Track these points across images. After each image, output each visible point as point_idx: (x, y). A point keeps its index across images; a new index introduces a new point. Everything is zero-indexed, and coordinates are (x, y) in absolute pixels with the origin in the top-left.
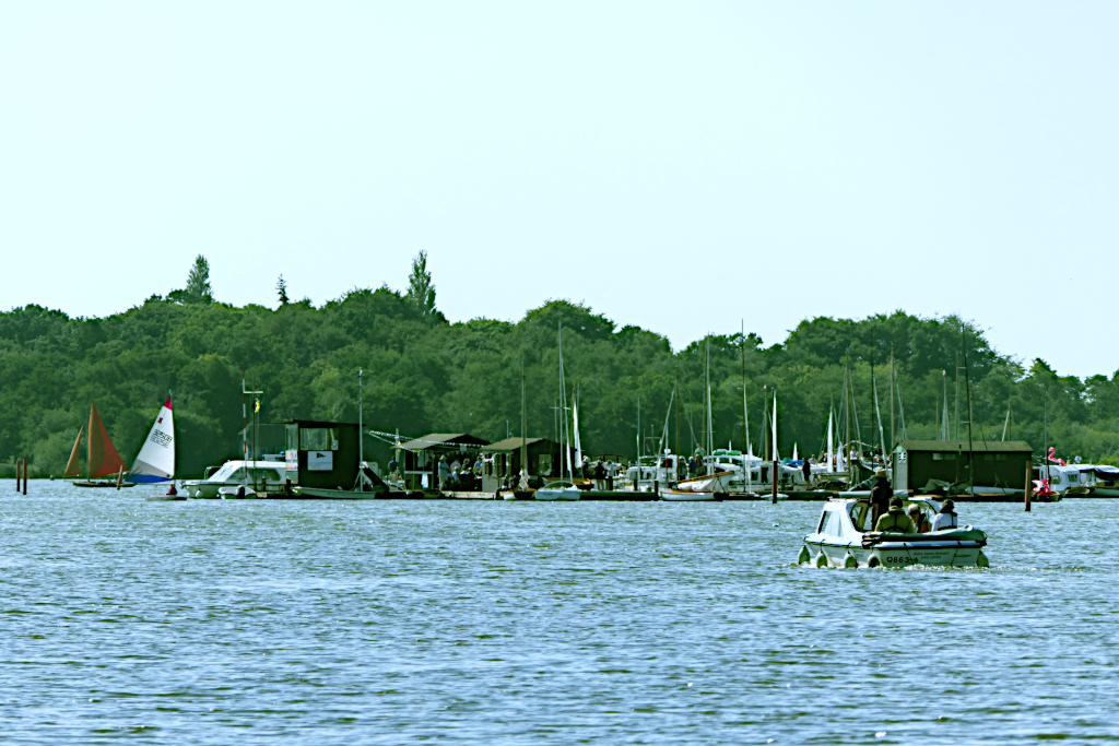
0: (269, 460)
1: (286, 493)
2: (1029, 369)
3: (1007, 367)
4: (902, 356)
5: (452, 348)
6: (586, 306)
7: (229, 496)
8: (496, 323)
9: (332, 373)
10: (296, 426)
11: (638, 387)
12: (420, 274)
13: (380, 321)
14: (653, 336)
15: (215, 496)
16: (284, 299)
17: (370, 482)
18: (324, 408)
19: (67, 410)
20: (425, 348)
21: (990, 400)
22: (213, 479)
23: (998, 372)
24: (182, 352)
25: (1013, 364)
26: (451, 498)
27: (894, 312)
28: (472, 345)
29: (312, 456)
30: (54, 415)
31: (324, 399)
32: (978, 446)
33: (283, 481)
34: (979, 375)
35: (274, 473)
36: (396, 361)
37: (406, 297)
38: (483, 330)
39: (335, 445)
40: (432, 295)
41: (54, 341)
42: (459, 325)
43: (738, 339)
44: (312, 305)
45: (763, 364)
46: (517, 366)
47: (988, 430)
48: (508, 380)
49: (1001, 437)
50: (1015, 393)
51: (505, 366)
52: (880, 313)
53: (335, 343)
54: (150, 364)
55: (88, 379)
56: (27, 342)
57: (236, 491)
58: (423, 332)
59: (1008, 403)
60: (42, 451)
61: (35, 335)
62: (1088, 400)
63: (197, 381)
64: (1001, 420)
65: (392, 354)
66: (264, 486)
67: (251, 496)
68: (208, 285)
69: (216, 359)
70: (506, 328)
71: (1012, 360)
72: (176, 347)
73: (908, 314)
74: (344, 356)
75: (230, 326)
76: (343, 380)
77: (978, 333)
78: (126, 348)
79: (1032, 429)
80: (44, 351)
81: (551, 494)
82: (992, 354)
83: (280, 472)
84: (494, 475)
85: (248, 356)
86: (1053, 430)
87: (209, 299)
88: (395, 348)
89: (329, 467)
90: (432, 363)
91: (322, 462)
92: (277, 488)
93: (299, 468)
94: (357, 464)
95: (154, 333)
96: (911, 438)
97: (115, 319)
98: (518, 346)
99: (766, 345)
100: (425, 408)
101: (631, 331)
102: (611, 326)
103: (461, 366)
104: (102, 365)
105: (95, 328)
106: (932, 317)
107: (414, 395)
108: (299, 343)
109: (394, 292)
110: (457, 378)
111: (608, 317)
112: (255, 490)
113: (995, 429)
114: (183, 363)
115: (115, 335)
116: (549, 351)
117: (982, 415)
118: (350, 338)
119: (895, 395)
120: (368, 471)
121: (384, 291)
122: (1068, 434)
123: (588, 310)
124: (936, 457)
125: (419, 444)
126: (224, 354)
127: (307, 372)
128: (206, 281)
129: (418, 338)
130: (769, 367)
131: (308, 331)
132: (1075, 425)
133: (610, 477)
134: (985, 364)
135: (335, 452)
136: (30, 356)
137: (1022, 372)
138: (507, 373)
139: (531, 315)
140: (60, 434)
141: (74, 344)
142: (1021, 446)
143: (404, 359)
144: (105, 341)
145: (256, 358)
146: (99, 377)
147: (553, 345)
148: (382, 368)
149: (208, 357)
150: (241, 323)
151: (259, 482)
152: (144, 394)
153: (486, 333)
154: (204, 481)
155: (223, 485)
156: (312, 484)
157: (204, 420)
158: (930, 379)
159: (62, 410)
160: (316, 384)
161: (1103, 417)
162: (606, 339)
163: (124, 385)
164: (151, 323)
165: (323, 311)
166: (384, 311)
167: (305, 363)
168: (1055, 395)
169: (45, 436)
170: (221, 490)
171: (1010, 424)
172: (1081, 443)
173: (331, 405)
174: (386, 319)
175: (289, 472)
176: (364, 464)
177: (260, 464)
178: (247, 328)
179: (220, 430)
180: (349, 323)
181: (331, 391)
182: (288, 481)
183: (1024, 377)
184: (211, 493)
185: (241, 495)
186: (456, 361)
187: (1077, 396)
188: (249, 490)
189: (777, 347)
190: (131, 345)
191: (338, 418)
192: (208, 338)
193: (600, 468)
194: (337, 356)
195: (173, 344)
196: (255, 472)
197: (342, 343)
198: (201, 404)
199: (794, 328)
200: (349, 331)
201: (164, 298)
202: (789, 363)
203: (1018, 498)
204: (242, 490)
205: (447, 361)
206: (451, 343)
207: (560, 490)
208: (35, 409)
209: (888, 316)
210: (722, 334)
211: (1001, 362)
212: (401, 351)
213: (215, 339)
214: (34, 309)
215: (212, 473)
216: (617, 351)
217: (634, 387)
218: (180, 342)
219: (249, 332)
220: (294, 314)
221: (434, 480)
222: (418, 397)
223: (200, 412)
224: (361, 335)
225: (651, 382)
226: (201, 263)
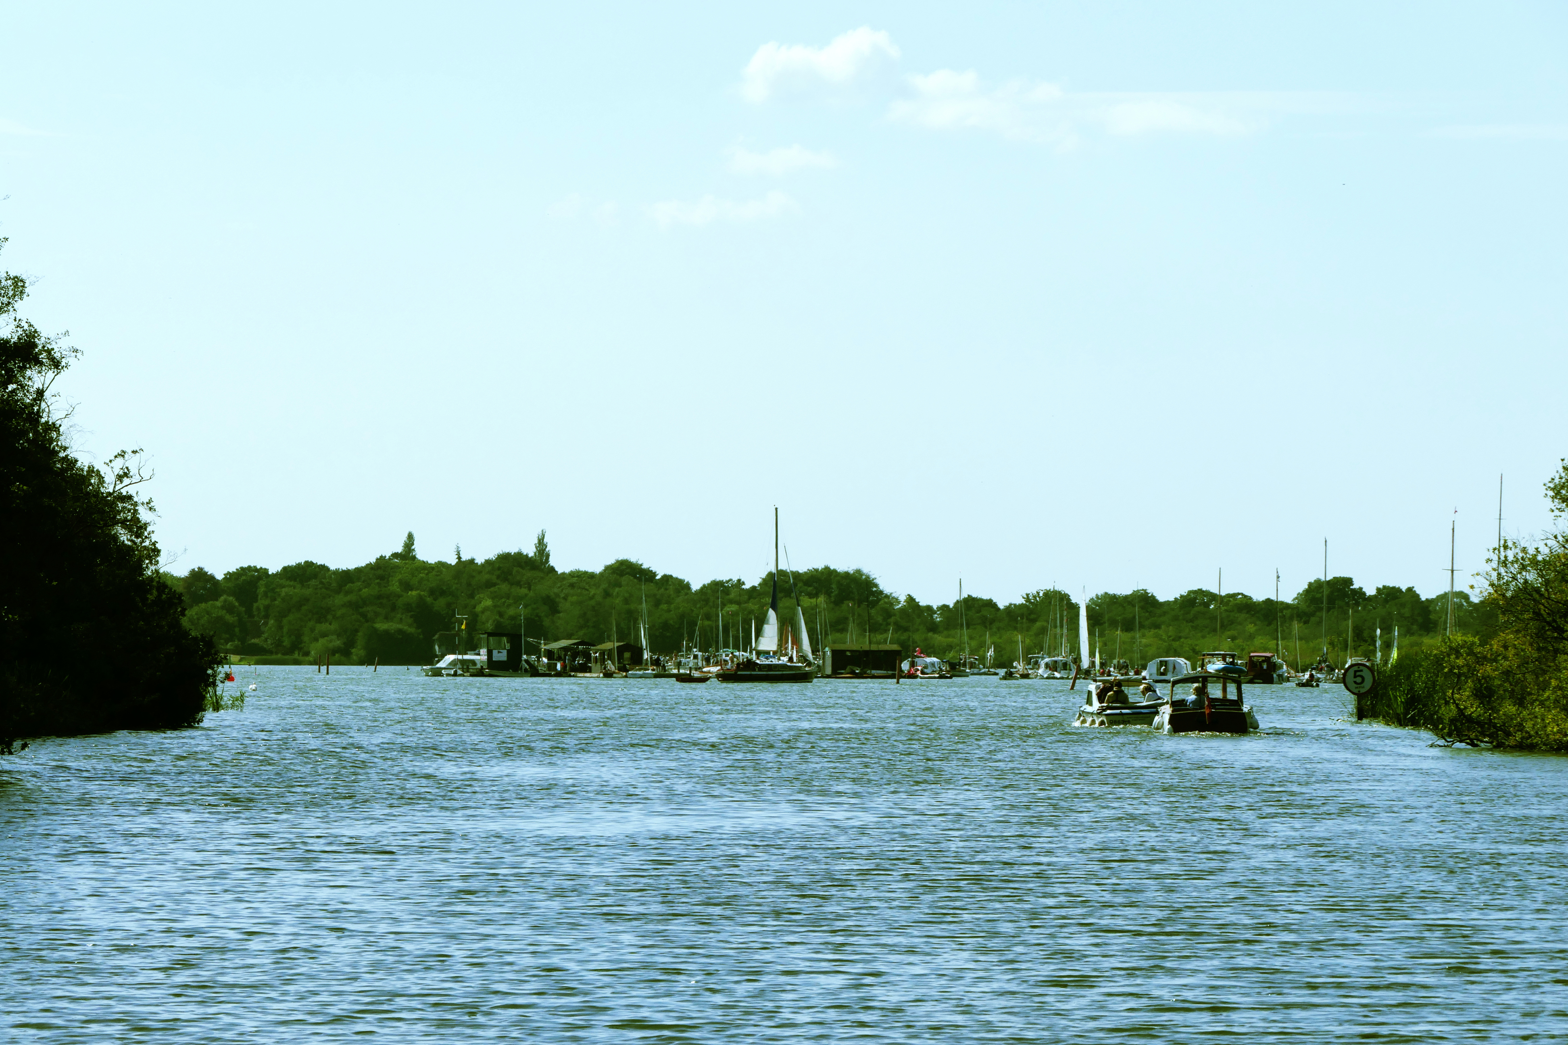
0: (470, 654)
1: (480, 673)
2: (903, 600)
3: (890, 600)
4: (828, 594)
5: (559, 587)
6: (640, 563)
7: (448, 675)
8: (586, 573)
9: (488, 603)
10: (486, 636)
11: (671, 611)
12: (541, 545)
13: (517, 572)
14: (680, 582)
15: (441, 675)
16: (459, 558)
17: (528, 667)
18: (484, 623)
19: (330, 624)
20: (543, 588)
21: (880, 619)
22: (438, 665)
23: (886, 603)
24: (399, 590)
25: (893, 598)
26: (573, 676)
27: (823, 567)
28: (572, 585)
29: (495, 652)
30: (323, 627)
31: (483, 617)
32: (874, 647)
33: (479, 666)
34: (874, 604)
35: (473, 662)
36: (526, 595)
37: (532, 557)
38: (578, 576)
39: (508, 646)
40: (548, 556)
41: (322, 583)
42: (564, 574)
43: (730, 582)
44: (476, 562)
45: (746, 597)
46: (599, 598)
47: (880, 637)
48: (593, 607)
49: (887, 642)
50: (895, 615)
51: (591, 598)
52: (815, 567)
53: (489, 585)
54: (379, 597)
55: (343, 606)
56: (305, 584)
57: (452, 672)
58: (542, 578)
59: (892, 620)
60: (316, 648)
61: (309, 579)
62: (938, 619)
63: (408, 608)
64: (886, 631)
65: (524, 591)
66: (467, 669)
67: (460, 675)
68: (414, 550)
69: (419, 595)
70: (592, 576)
71: (893, 595)
72: (394, 586)
73: (832, 568)
74: (495, 592)
75: (427, 574)
76: (495, 606)
77: (873, 580)
78: (366, 587)
79: (904, 637)
80: (316, 589)
81: (636, 674)
82: (881, 592)
83: (477, 662)
84: (599, 664)
85: (437, 592)
86: (917, 637)
87: (414, 558)
88: (525, 588)
89: (505, 659)
90: (548, 597)
91: (501, 656)
92: (475, 671)
93: (488, 659)
94: (521, 657)
95: (381, 578)
96: (834, 642)
97: (358, 570)
98: (599, 587)
99: (747, 586)
100: (544, 623)
101: (667, 578)
102: (654, 574)
103: (565, 599)
104: (352, 597)
105: (346, 577)
106: (846, 569)
107: (537, 616)
108: (469, 585)
109: (525, 554)
110: (564, 606)
111: (653, 569)
112: (463, 671)
113: (885, 636)
114: (399, 596)
115: (359, 579)
116: (617, 589)
117: (875, 628)
118: (498, 581)
119: (825, 616)
120: (527, 661)
121: (519, 554)
122: (926, 639)
123: (641, 565)
124: (848, 654)
125: (555, 646)
126: (424, 591)
127: (473, 602)
128: (413, 547)
129: (539, 581)
130: (749, 599)
131: (473, 577)
132: (930, 634)
133: (664, 665)
134: (878, 598)
135: (508, 650)
136: (307, 592)
137: (899, 602)
138: (592, 603)
139: (607, 568)
140: (326, 638)
141: (334, 584)
142: (895, 647)
143: (531, 594)
144: (353, 583)
145: (443, 593)
146: (350, 604)
147: (620, 586)
148: (518, 600)
149: (414, 593)
150: (434, 573)
151: (465, 667)
152: (377, 614)
153: (580, 579)
154: (434, 667)
155: (445, 668)
156: (495, 668)
157: (411, 630)
158: (844, 606)
159: (327, 624)
160: (479, 609)
161: (947, 629)
162: (652, 582)
163: (364, 609)
164: (380, 572)
165: (483, 565)
166: (520, 566)
167: (472, 596)
168: (919, 616)
169: (316, 640)
170: (443, 672)
171: (892, 634)
172: (934, 645)
173: (488, 622)
174: (521, 570)
175: (481, 662)
176: (525, 657)
177: (466, 657)
178: (436, 575)
179: (421, 636)
180: (498, 573)
181: (488, 613)
182: (482, 667)
183: (900, 605)
184: (437, 673)
185: (455, 675)
186: (562, 595)
187: (932, 617)
188: (460, 672)
189: (754, 588)
190: (368, 586)
191: (492, 630)
192: (414, 581)
193: (658, 659)
194: (491, 592)
195: (393, 585)
196: (463, 662)
197: (494, 585)
198: (410, 621)
199: (764, 576)
200: (498, 577)
201: (387, 558)
202: (761, 597)
203: (892, 677)
204: (456, 672)
205: (557, 595)
206: (559, 585)
207: (641, 672)
208: (311, 624)
209: (820, 569)
210: (721, 579)
211: (887, 596)
212: (530, 589)
213: (418, 582)
214: (309, 564)
215: (438, 662)
216: (658, 590)
217: (669, 611)
218: (397, 583)
219: (438, 578)
220: (466, 567)
221: (564, 667)
222: (540, 617)
223: (410, 626)
224: (506, 580)
225: (679, 608)
226: (410, 537)
